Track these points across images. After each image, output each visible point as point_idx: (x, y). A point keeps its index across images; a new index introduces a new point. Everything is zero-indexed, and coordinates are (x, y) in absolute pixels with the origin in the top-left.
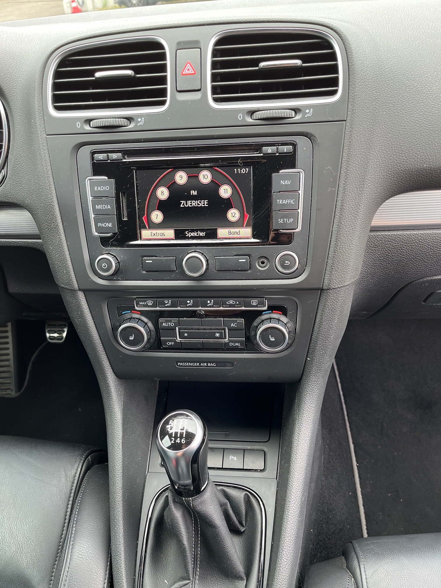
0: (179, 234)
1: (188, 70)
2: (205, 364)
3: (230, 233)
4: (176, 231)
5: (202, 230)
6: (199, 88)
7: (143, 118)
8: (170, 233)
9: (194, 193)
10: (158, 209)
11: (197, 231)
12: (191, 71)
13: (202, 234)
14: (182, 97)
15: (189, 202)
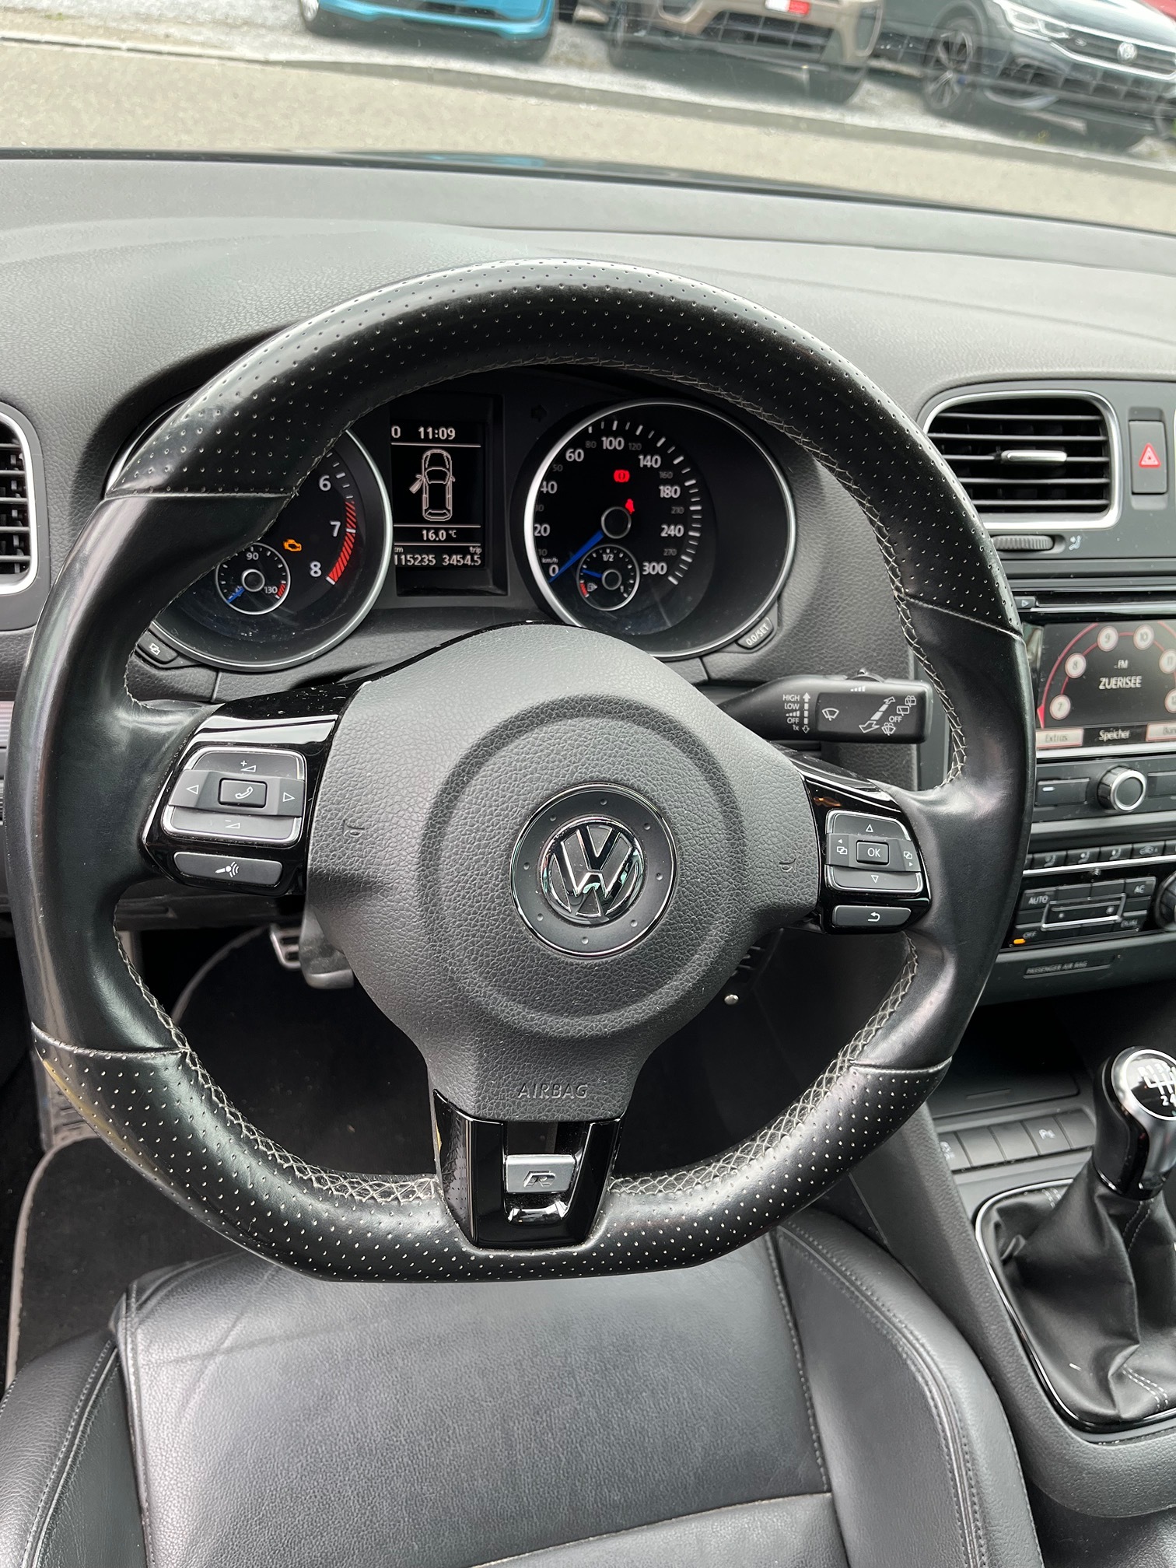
0: (1091, 739)
1: (1150, 458)
2: (1071, 966)
3: (1166, 731)
4: (1086, 731)
5: (1124, 729)
6: (1164, 490)
7: (1079, 538)
8: (1076, 734)
9: (1123, 664)
10: (1065, 694)
11: (1117, 729)
12: (1154, 462)
13: (1125, 735)
14: (1138, 503)
15: (1113, 681)
